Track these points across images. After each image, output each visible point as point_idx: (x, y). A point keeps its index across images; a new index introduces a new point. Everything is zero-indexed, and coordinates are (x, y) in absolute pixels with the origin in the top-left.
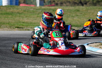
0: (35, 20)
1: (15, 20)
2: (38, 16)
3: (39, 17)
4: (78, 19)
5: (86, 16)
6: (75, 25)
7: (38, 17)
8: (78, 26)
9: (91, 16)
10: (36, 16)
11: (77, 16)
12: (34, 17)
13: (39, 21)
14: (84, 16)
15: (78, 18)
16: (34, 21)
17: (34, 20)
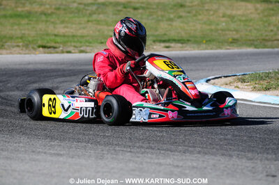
0: (84, 28)
1: (36, 31)
2: (90, 19)
3: (92, 21)
4: (182, 25)
5: (200, 17)
6: (176, 38)
7: (88, 21)
8: (184, 40)
9: (211, 18)
10: (86, 19)
11: (181, 17)
12: (80, 24)
13: (91, 32)
14: (195, 18)
15: (182, 22)
16: (81, 31)
17: (80, 29)
